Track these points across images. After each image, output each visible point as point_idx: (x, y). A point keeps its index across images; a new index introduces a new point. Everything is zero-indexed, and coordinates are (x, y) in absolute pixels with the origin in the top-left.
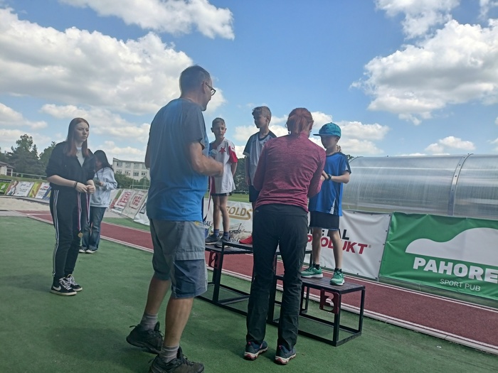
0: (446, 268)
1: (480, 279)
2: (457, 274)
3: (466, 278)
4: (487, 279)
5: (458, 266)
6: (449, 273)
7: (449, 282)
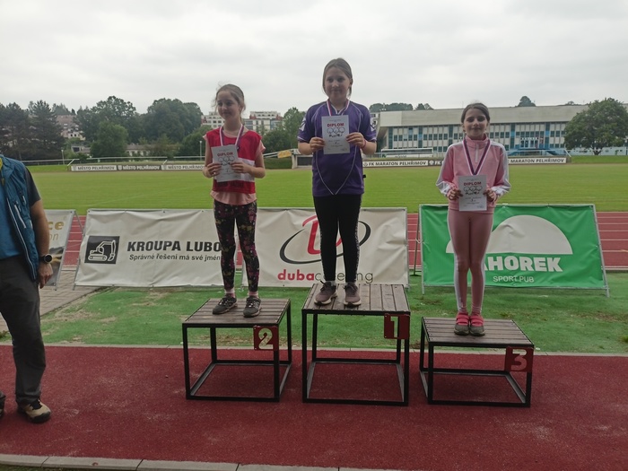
7: (503, 278)
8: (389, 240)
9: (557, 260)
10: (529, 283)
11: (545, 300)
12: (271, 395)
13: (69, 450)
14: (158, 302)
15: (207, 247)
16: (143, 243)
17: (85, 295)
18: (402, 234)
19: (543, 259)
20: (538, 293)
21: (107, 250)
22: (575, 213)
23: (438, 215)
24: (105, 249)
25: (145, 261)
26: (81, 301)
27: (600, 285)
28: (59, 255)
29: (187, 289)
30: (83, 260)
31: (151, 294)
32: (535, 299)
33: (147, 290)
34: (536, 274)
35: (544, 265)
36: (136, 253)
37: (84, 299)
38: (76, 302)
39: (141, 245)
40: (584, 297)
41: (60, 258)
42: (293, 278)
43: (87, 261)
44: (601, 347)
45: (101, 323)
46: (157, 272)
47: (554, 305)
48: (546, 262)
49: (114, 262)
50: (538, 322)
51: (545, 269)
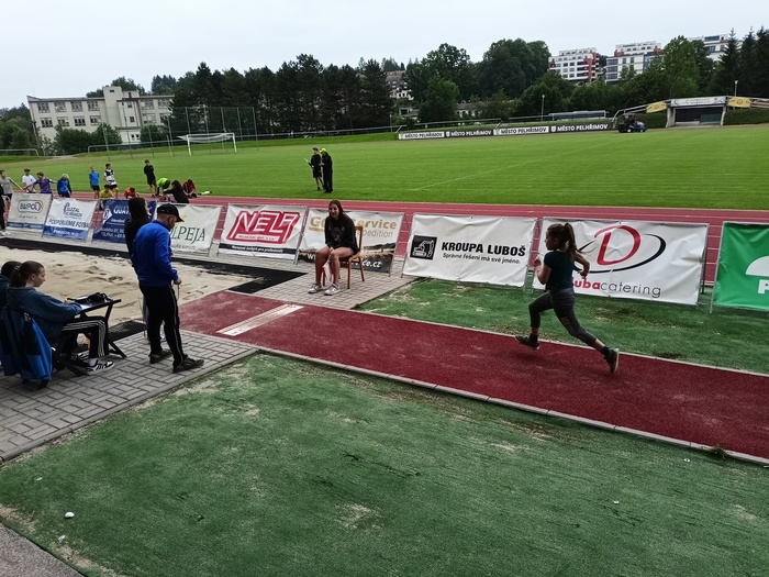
8: (683, 256)
14: (462, 294)
16: (454, 244)
17: (410, 283)
18: (699, 252)
21: (427, 248)
23: (742, 233)
24: (425, 246)
25: (454, 259)
26: (407, 287)
28: (393, 249)
29: (486, 285)
30: (409, 255)
31: (458, 287)
33: (456, 283)
36: (448, 252)
38: (404, 288)
39: (452, 246)
41: (393, 252)
43: (412, 256)
45: (420, 306)
46: (463, 269)
49: (431, 258)
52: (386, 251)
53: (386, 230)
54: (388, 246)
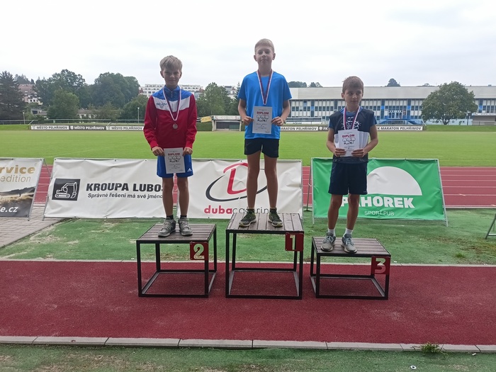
0: (366, 202)
1: (392, 206)
2: (376, 204)
3: (383, 206)
4: (397, 206)
5: (375, 199)
6: (370, 205)
7: (372, 212)
8: (289, 183)
9: (411, 199)
10: (390, 216)
11: (402, 229)
12: (203, 293)
13: (53, 332)
14: (111, 229)
15: (149, 188)
16: (99, 185)
17: (53, 225)
18: (299, 180)
19: (401, 199)
20: (397, 224)
21: (70, 189)
22: (424, 166)
23: (325, 166)
24: (69, 189)
25: (100, 198)
26: (50, 229)
27: (441, 217)
28: (32, 194)
29: (134, 220)
30: (51, 198)
31: (106, 224)
32: (394, 227)
33: (102, 221)
34: (395, 210)
35: (401, 203)
36: (93, 193)
37: (52, 227)
38: (46, 230)
39: (97, 187)
40: (430, 227)
41: (32, 196)
42: (216, 212)
43: (54, 198)
44: (440, 261)
45: (68, 245)
46: (110, 207)
47: (409, 232)
48: (403, 201)
49: (76, 200)
50: (396, 243)
51: (402, 206)
52: (23, 196)
53: (23, 175)
54: (25, 190)
